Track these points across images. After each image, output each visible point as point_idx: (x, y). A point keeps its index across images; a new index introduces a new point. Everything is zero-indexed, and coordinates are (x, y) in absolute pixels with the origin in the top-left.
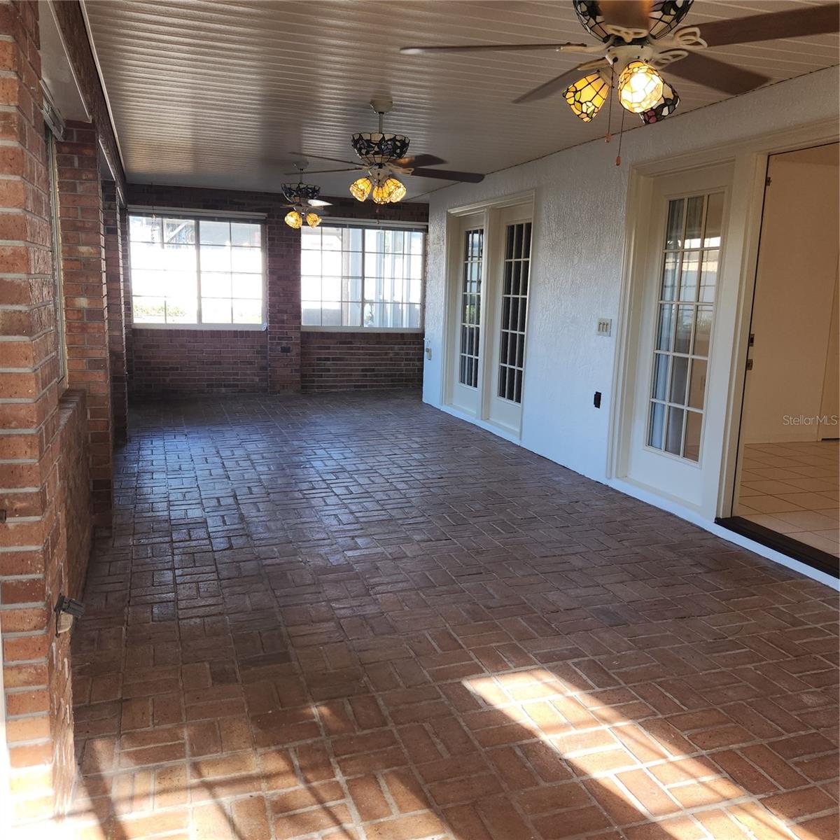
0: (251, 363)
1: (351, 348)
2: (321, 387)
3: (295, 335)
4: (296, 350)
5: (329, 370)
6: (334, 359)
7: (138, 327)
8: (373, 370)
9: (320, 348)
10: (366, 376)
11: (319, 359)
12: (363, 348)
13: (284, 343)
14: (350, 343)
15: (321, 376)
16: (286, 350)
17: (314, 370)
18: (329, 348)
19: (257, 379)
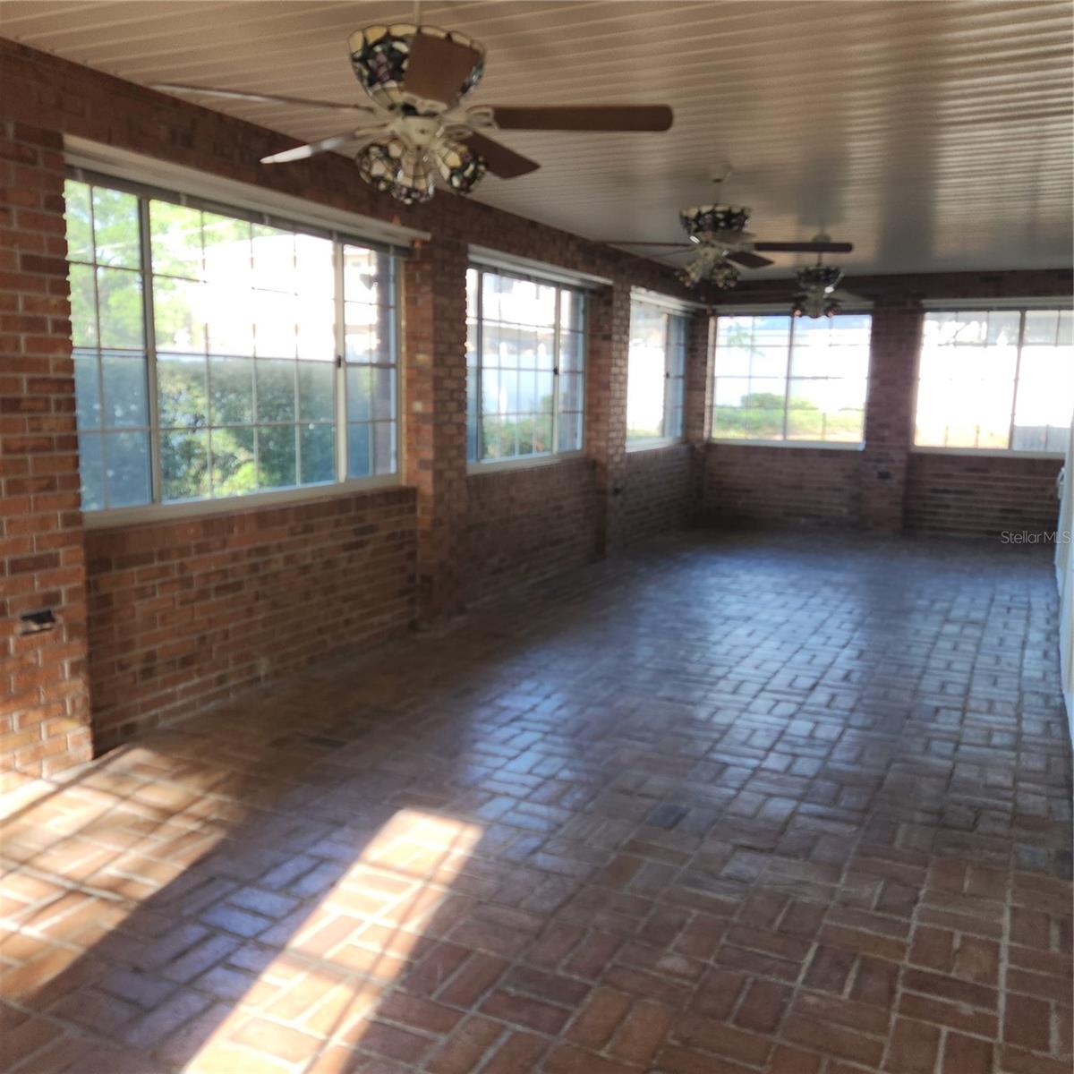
0: (839, 490)
1: (985, 479)
2: (933, 528)
3: (899, 456)
4: (898, 477)
5: (947, 507)
6: (957, 492)
7: (716, 442)
8: (1019, 512)
9: (938, 476)
10: (1006, 519)
11: (935, 491)
12: (1004, 480)
13: (883, 467)
14: (986, 471)
15: (935, 513)
16: (884, 476)
17: (925, 505)
18: (949, 476)
19: (845, 511)
